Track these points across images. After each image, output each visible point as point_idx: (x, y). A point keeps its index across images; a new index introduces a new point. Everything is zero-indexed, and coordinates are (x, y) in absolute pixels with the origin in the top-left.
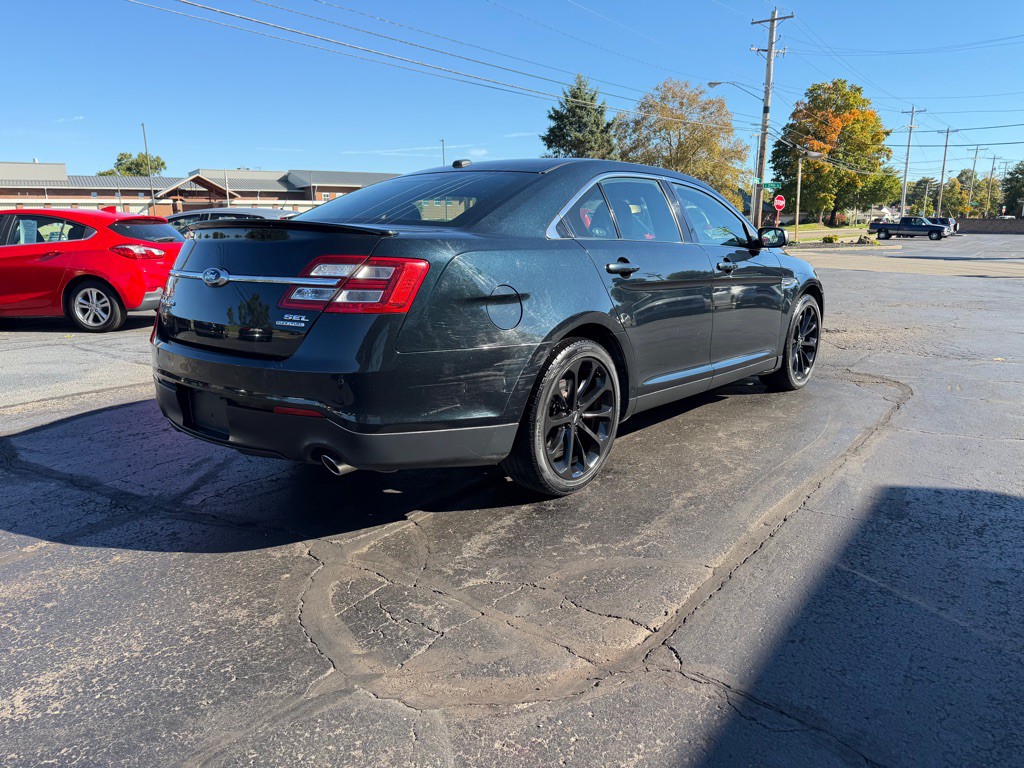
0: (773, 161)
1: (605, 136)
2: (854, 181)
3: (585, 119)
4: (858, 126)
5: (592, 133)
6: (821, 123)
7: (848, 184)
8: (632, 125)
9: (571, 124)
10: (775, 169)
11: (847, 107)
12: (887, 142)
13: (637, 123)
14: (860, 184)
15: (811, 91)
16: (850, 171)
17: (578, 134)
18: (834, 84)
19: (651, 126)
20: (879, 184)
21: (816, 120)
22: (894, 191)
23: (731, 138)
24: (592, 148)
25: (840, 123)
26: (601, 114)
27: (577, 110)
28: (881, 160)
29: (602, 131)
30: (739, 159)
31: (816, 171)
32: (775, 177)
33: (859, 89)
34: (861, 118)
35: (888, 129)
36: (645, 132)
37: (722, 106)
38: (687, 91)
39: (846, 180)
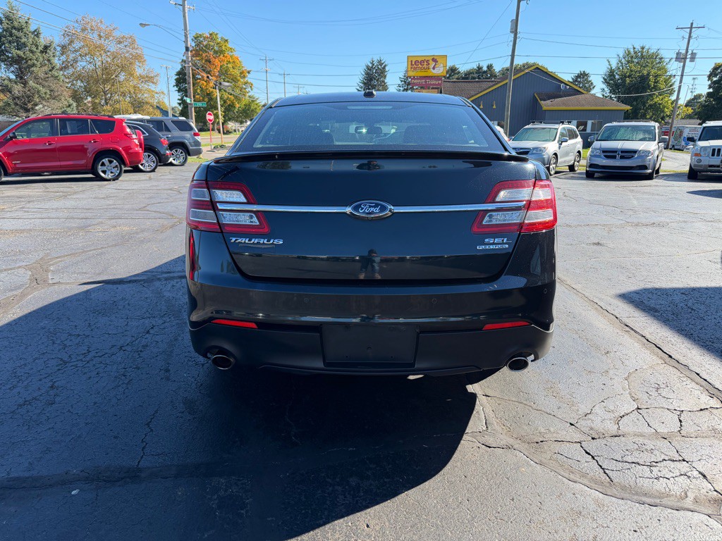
0: (177, 85)
1: (46, 56)
2: (233, 103)
3: (24, 40)
4: (230, 65)
5: (32, 52)
6: (206, 61)
7: (229, 105)
8: (59, 49)
9: (10, 42)
10: (179, 91)
11: (222, 52)
12: (249, 78)
13: (63, 47)
14: (237, 106)
15: (195, 38)
16: (230, 96)
17: (19, 52)
18: (211, 34)
19: (76, 51)
20: (248, 106)
21: (202, 59)
22: (258, 111)
23: (145, 66)
24: (34, 65)
25: (219, 63)
26: (38, 37)
27: (14, 31)
28: (247, 90)
29: (42, 52)
30: (153, 83)
31: (208, 94)
32: (180, 98)
33: (227, 41)
34: (231, 61)
35: (249, 70)
36: (72, 56)
37: (133, 42)
38: (103, 27)
39: (229, 102)
